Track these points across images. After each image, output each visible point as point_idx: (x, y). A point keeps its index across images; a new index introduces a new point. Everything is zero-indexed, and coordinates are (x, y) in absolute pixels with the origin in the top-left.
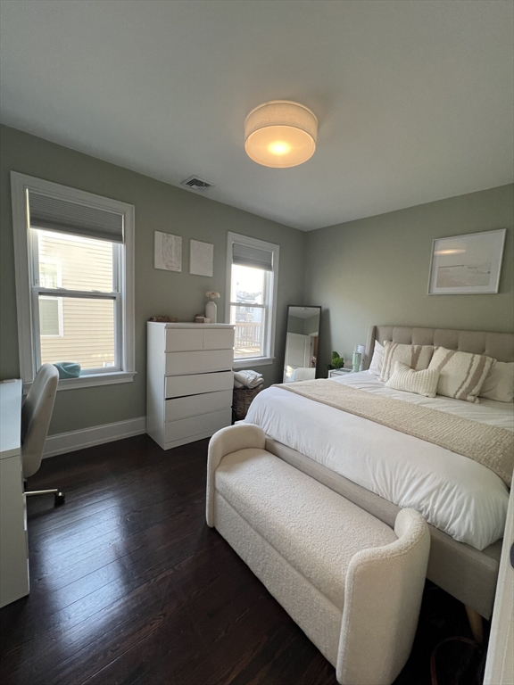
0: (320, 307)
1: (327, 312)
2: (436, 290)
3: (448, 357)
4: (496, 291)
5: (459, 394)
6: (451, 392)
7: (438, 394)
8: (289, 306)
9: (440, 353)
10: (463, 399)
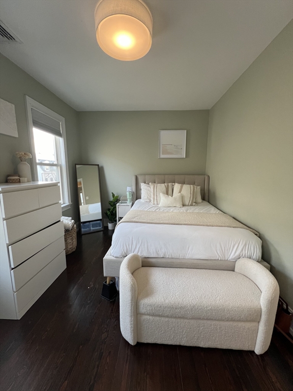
0: (98, 165)
1: (102, 168)
2: (162, 156)
3: (181, 187)
4: (185, 157)
5: (190, 203)
6: (187, 203)
7: (184, 205)
8: (76, 165)
9: (177, 187)
10: (191, 205)
